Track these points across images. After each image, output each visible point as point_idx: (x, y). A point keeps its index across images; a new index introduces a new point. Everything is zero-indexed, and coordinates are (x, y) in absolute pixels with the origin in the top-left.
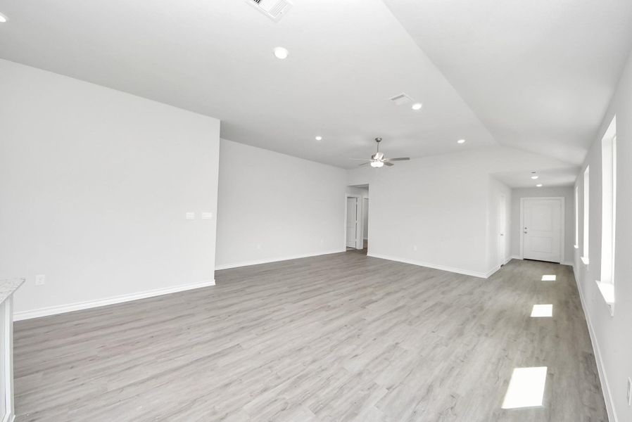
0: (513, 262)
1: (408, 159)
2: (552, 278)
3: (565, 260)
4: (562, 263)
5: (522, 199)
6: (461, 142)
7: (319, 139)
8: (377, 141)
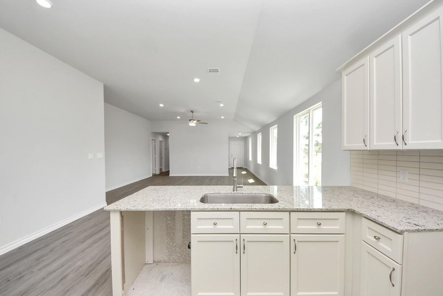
1: (207, 123)
2: (245, 172)
5: (232, 141)
6: (222, 117)
7: (161, 105)
8: (192, 112)
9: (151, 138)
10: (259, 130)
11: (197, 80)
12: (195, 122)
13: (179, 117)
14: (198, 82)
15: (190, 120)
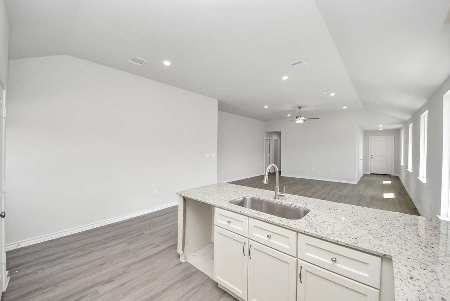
0: (365, 175)
1: (318, 118)
2: (390, 182)
3: (394, 173)
4: (392, 175)
5: (370, 137)
6: (345, 108)
7: (266, 107)
8: (299, 108)
9: (265, 138)
10: (410, 119)
11: (285, 78)
12: (303, 118)
13: (289, 115)
14: (287, 79)
15: (297, 118)
